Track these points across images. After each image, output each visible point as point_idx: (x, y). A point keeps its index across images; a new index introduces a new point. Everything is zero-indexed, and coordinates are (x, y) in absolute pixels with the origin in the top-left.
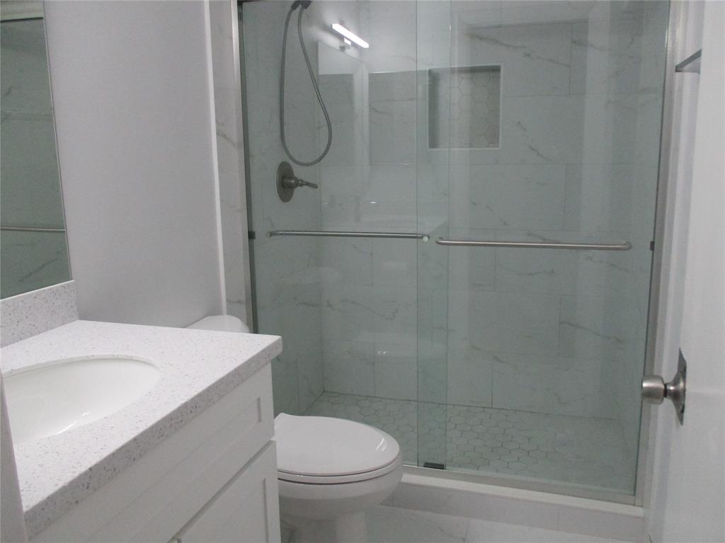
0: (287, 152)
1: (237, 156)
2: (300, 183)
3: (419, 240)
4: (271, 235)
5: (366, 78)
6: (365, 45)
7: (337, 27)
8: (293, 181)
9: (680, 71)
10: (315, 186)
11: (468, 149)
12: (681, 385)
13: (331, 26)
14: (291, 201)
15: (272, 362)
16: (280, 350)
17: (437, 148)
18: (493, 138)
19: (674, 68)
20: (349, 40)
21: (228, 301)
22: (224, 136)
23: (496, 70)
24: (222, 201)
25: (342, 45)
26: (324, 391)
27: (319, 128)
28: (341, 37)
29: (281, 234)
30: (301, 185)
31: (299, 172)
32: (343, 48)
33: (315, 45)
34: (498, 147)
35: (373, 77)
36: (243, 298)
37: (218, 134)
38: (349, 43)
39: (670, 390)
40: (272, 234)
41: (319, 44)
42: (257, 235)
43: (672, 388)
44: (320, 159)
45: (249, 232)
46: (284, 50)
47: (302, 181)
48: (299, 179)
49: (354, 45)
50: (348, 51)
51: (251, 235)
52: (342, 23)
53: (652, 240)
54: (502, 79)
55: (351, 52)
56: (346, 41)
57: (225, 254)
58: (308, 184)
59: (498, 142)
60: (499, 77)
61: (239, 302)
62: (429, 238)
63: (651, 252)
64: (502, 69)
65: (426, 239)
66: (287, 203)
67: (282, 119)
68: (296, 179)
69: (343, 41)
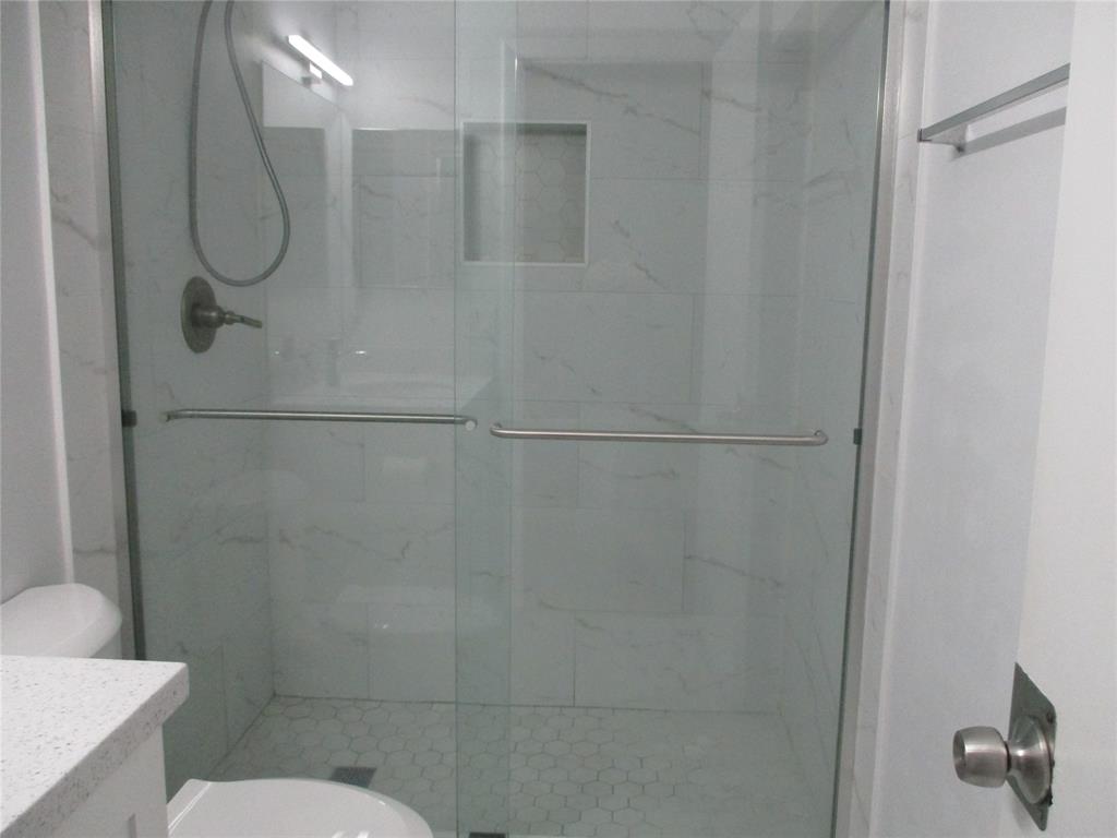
0: (204, 261)
1: (97, 265)
2: (225, 318)
3: (459, 427)
4: (169, 418)
5: (348, 136)
6: (345, 79)
7: (297, 42)
8: (214, 314)
9: (924, 141)
10: (257, 324)
11: (523, 264)
12: (1042, 746)
13: (287, 39)
14: (210, 350)
15: (164, 727)
16: (183, 693)
17: (478, 260)
18: (573, 247)
19: (916, 135)
20: (318, 67)
21: (76, 551)
22: (70, 223)
23: (580, 131)
24: (63, 351)
25: (305, 76)
26: (275, 695)
27: (263, 218)
28: (304, 62)
29: (191, 416)
30: (231, 322)
31: (225, 297)
32: (307, 81)
33: (258, 68)
34: (583, 262)
35: (359, 136)
36: (111, 543)
37: (55, 218)
38: (319, 74)
39: (1018, 758)
40: (171, 416)
41: (265, 68)
42: (140, 418)
43: (1021, 753)
44: (266, 275)
45: (122, 411)
46: (196, 71)
47: (231, 313)
48: (226, 310)
49: (327, 78)
50: (315, 87)
51: (128, 419)
52: (306, 36)
53: (857, 427)
54: (589, 149)
55: (321, 89)
56: (312, 68)
57: (70, 459)
58: (243, 320)
59: (582, 255)
60: (584, 145)
61: (102, 550)
62: (476, 424)
63: (855, 446)
64: (589, 130)
65: (470, 425)
66: (201, 355)
67: (192, 196)
68: (219, 309)
69: (308, 69)
